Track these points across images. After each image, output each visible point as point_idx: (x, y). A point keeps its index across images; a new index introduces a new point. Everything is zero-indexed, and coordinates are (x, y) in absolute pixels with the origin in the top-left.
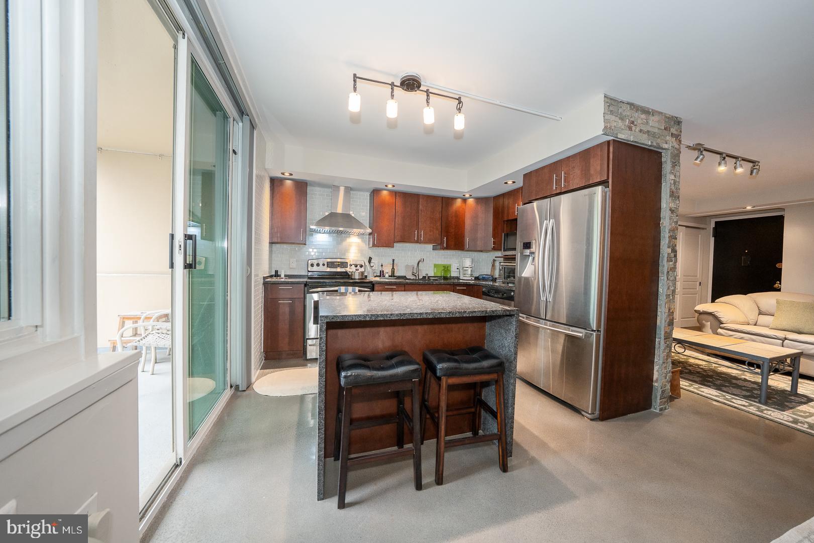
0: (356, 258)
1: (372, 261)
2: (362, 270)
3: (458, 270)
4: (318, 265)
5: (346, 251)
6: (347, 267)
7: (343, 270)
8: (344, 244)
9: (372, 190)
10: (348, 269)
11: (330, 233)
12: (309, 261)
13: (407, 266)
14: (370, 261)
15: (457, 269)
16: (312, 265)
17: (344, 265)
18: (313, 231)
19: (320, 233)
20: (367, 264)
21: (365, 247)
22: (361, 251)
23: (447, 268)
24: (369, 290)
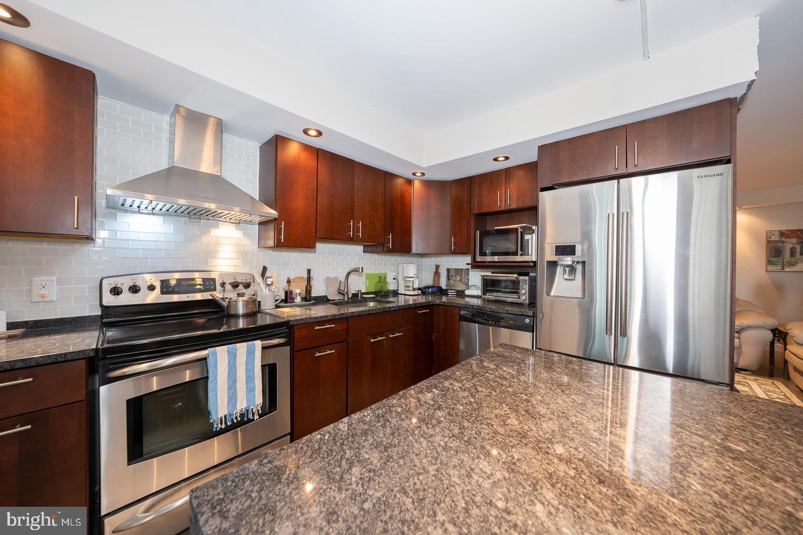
0: (232, 270)
1: (268, 274)
2: (249, 292)
3: (395, 281)
4: (134, 289)
5: (210, 253)
6: (215, 290)
7: (207, 296)
8: (207, 239)
9: (269, 135)
10: (218, 295)
11: (167, 214)
12: (105, 283)
13: (328, 280)
14: (263, 274)
15: (394, 279)
16: (116, 291)
17: (209, 284)
18: (116, 207)
19: (139, 212)
20: (259, 279)
21: (251, 244)
22: (243, 255)
23: (382, 279)
24: (281, 341)
